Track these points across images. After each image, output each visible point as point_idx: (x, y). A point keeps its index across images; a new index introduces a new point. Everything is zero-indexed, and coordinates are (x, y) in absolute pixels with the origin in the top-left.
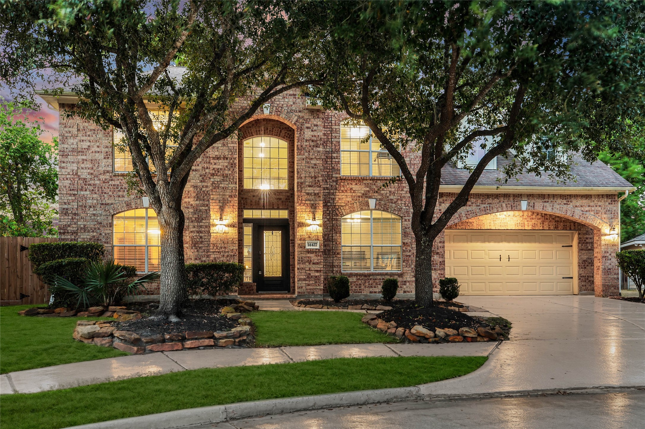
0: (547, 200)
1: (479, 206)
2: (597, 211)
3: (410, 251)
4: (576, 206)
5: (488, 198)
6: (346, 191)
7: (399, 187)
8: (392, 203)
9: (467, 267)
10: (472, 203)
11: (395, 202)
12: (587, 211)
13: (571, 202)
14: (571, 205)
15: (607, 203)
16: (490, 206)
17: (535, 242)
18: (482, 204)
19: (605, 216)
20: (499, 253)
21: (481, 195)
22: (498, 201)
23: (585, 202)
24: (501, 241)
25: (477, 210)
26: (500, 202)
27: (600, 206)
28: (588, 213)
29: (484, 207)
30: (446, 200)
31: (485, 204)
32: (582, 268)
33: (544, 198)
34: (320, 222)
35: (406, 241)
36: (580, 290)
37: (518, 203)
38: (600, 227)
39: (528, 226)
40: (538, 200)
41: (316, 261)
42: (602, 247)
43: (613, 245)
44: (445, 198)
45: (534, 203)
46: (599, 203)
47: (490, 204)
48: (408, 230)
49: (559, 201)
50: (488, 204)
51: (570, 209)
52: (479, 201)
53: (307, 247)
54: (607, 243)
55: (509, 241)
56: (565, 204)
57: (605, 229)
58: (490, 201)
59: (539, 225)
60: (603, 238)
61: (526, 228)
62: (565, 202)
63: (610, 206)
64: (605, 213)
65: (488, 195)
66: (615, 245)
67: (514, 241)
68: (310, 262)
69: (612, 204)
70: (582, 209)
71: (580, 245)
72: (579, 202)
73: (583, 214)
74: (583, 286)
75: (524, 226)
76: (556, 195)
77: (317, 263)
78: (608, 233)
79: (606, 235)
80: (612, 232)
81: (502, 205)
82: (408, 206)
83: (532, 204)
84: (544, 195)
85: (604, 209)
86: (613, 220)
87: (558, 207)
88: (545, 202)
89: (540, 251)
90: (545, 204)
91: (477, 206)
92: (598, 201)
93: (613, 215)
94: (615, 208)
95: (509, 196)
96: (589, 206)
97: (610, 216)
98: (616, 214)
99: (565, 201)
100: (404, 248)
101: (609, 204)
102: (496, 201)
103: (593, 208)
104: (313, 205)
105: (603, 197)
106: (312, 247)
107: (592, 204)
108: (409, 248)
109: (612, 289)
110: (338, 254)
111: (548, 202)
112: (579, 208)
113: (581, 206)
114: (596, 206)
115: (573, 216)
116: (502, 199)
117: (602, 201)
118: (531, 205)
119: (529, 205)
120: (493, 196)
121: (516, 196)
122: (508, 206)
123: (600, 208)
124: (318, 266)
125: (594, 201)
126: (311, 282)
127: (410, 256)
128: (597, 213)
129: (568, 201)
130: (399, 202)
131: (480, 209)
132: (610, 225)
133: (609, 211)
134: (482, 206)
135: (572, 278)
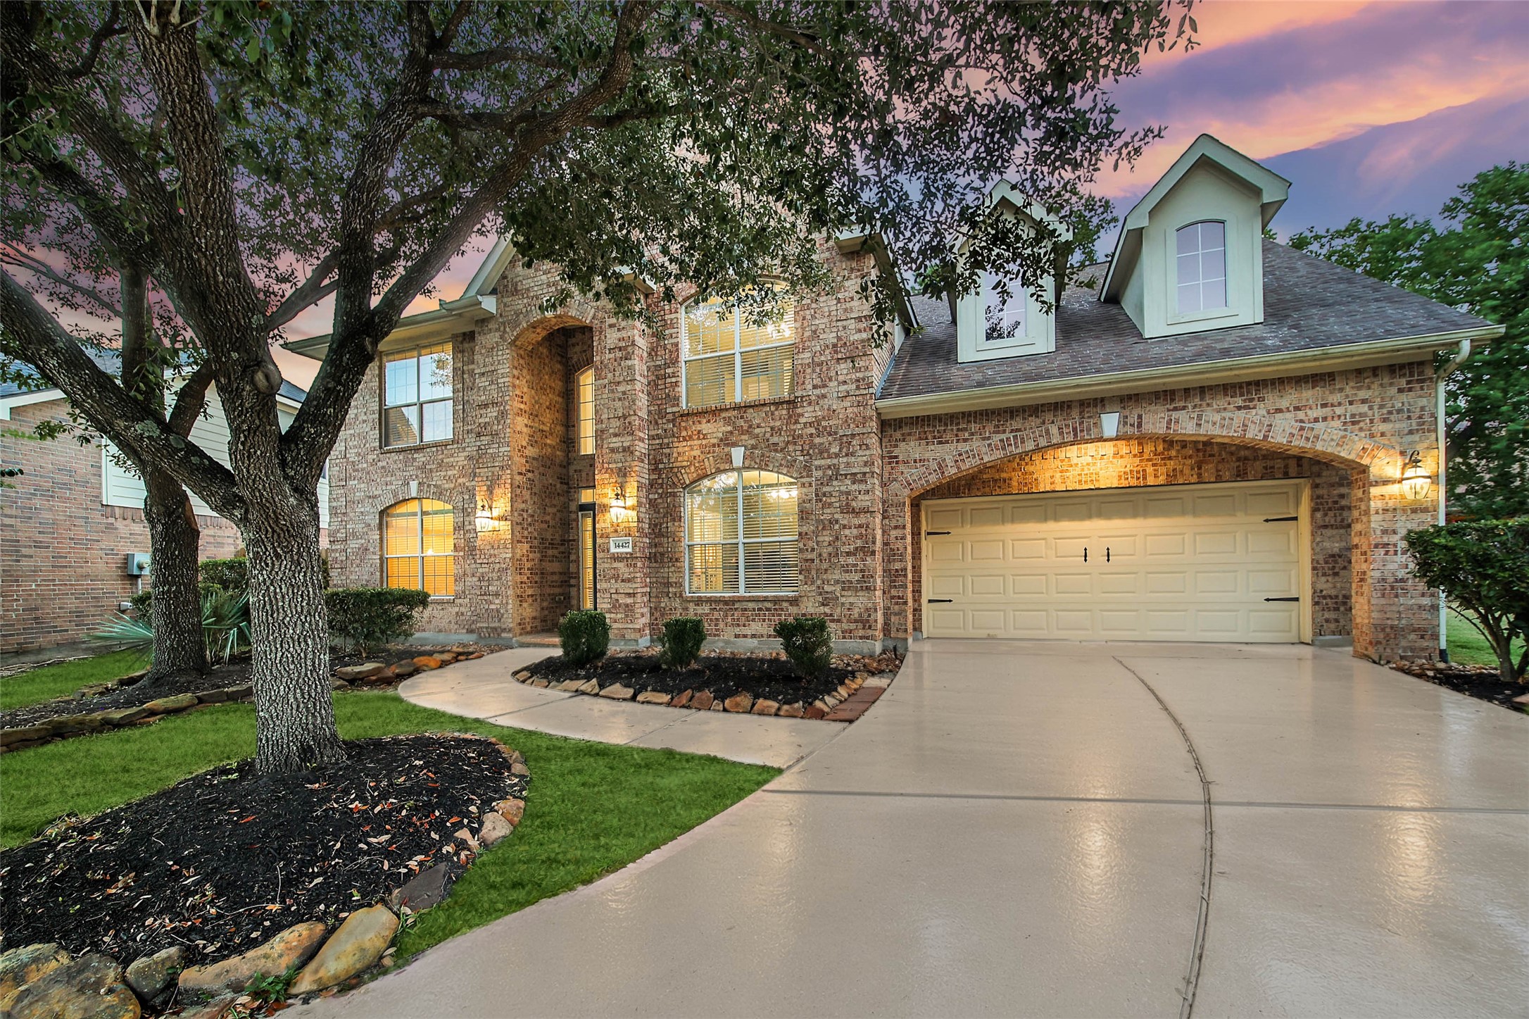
0: (1182, 404)
1: (989, 438)
2: (1353, 416)
3: (813, 550)
4: (1279, 411)
5: (1012, 418)
6: (690, 437)
7: (790, 417)
8: (776, 451)
9: (1003, 576)
10: (972, 434)
11: (782, 450)
12: (1316, 420)
13: (1261, 399)
14: (1261, 410)
15: (1394, 390)
16: (1015, 437)
17: (1183, 513)
18: (998, 432)
19: (1383, 427)
20: (1084, 543)
21: (993, 412)
22: (1039, 421)
23: (1308, 395)
24: (1089, 516)
25: (984, 450)
26: (1044, 423)
27: (1364, 401)
28: (1320, 426)
29: (1002, 441)
30: (910, 434)
31: (1004, 432)
32: (1324, 575)
33: (1172, 400)
34: (631, 502)
35: (805, 529)
36: (1319, 631)
37: (1092, 421)
38: (1365, 461)
39: (1156, 476)
40: (1153, 407)
41: (626, 576)
42: (1373, 518)
43: (1414, 511)
44: (906, 430)
45: (1140, 417)
46: (1363, 394)
47: (1018, 430)
48: (808, 505)
49: (1221, 402)
50: (1012, 431)
51: (1255, 419)
52: (990, 427)
53: (613, 550)
54: (1391, 504)
55: (1108, 516)
56: (1239, 408)
57: (1385, 465)
58: (1017, 423)
59: (1187, 471)
60: (1375, 491)
61: (1151, 481)
62: (1241, 403)
63: (1404, 397)
64: (1385, 420)
65: (1012, 412)
66: (1425, 510)
67: (1123, 515)
68: (616, 577)
69: (1410, 390)
70: (1301, 415)
71: (1319, 515)
72: (1289, 398)
73: (1302, 429)
74: (1327, 621)
75: (1145, 478)
76: (1211, 388)
77: (629, 580)
78: (1398, 475)
79: (1386, 482)
80: (1410, 472)
81: (1047, 432)
82: (808, 454)
83: (1133, 419)
84: (1173, 392)
85: (1381, 407)
86: (1416, 437)
87: (1217, 417)
88: (1175, 409)
89: (1195, 534)
90: (1175, 415)
91: (984, 439)
92: (1359, 388)
93: (1414, 422)
94: (1424, 402)
95: (1069, 407)
96: (1324, 406)
97: (1404, 426)
98: (1427, 418)
99: (1239, 401)
100: (801, 545)
101: (1400, 391)
102: (1034, 421)
103: (1339, 411)
104: (620, 469)
105: (1375, 375)
106: (621, 550)
107: (1336, 398)
108: (811, 544)
109: (1412, 636)
110: (677, 560)
111: (1184, 408)
112: (1288, 415)
113: (1297, 409)
114: (1351, 403)
115: (1266, 437)
116: (1049, 416)
117: (1375, 386)
118: (1130, 421)
119: (1125, 423)
120: (1024, 411)
121: (1089, 405)
122: (1065, 430)
123: (1364, 408)
124: (629, 585)
125: (1341, 390)
126: (619, 616)
127: (813, 560)
128: (1353, 423)
129: (1251, 400)
130: (791, 448)
131: (989, 445)
132: (1402, 453)
133: (1399, 411)
134: (996, 438)
135: (1297, 599)
